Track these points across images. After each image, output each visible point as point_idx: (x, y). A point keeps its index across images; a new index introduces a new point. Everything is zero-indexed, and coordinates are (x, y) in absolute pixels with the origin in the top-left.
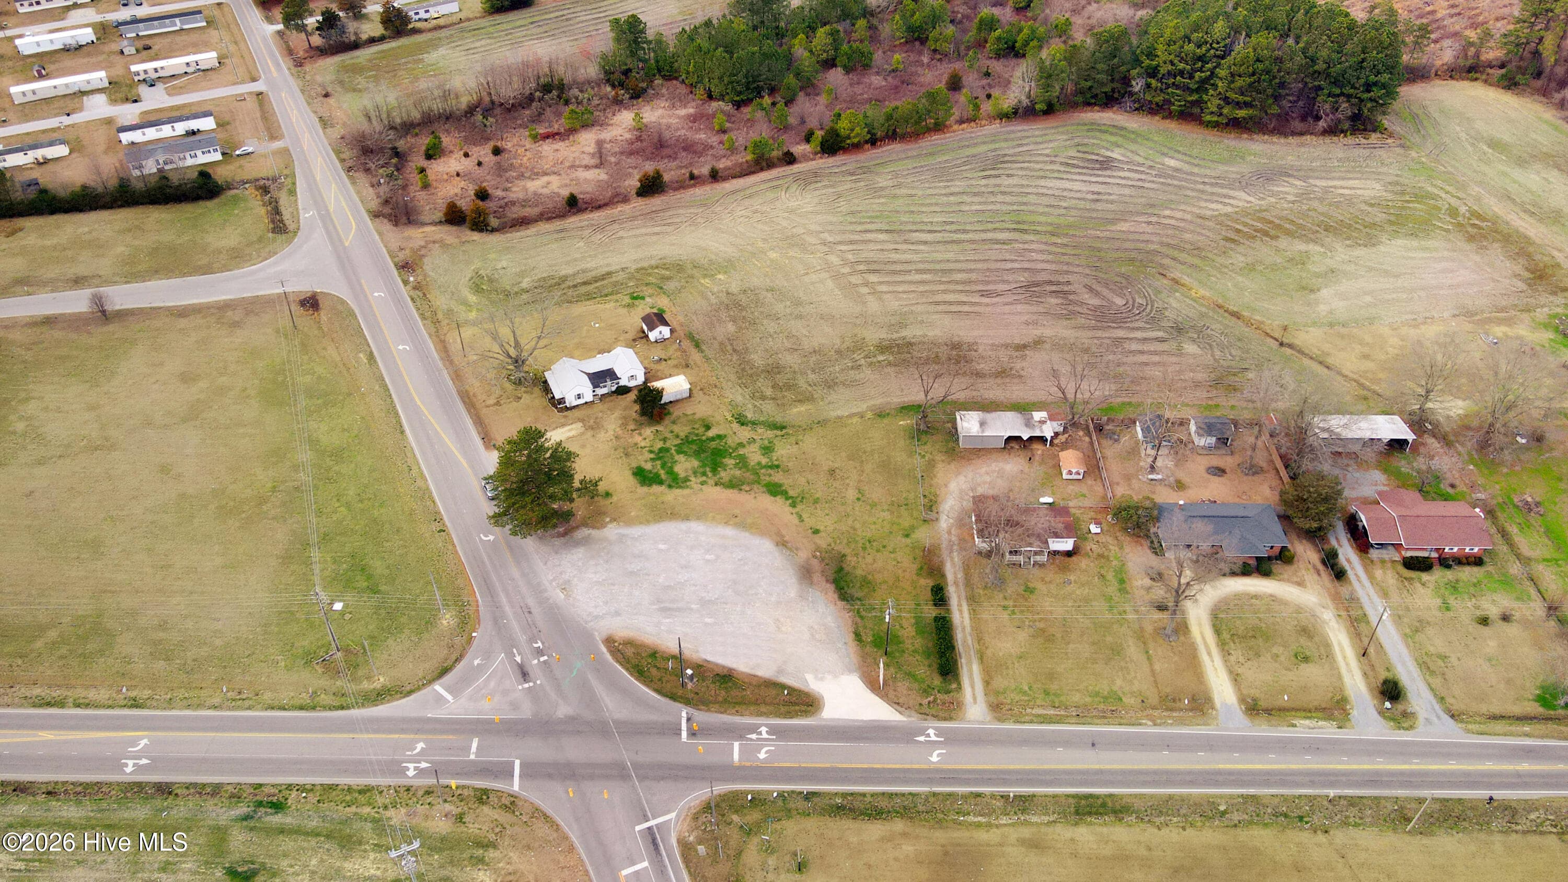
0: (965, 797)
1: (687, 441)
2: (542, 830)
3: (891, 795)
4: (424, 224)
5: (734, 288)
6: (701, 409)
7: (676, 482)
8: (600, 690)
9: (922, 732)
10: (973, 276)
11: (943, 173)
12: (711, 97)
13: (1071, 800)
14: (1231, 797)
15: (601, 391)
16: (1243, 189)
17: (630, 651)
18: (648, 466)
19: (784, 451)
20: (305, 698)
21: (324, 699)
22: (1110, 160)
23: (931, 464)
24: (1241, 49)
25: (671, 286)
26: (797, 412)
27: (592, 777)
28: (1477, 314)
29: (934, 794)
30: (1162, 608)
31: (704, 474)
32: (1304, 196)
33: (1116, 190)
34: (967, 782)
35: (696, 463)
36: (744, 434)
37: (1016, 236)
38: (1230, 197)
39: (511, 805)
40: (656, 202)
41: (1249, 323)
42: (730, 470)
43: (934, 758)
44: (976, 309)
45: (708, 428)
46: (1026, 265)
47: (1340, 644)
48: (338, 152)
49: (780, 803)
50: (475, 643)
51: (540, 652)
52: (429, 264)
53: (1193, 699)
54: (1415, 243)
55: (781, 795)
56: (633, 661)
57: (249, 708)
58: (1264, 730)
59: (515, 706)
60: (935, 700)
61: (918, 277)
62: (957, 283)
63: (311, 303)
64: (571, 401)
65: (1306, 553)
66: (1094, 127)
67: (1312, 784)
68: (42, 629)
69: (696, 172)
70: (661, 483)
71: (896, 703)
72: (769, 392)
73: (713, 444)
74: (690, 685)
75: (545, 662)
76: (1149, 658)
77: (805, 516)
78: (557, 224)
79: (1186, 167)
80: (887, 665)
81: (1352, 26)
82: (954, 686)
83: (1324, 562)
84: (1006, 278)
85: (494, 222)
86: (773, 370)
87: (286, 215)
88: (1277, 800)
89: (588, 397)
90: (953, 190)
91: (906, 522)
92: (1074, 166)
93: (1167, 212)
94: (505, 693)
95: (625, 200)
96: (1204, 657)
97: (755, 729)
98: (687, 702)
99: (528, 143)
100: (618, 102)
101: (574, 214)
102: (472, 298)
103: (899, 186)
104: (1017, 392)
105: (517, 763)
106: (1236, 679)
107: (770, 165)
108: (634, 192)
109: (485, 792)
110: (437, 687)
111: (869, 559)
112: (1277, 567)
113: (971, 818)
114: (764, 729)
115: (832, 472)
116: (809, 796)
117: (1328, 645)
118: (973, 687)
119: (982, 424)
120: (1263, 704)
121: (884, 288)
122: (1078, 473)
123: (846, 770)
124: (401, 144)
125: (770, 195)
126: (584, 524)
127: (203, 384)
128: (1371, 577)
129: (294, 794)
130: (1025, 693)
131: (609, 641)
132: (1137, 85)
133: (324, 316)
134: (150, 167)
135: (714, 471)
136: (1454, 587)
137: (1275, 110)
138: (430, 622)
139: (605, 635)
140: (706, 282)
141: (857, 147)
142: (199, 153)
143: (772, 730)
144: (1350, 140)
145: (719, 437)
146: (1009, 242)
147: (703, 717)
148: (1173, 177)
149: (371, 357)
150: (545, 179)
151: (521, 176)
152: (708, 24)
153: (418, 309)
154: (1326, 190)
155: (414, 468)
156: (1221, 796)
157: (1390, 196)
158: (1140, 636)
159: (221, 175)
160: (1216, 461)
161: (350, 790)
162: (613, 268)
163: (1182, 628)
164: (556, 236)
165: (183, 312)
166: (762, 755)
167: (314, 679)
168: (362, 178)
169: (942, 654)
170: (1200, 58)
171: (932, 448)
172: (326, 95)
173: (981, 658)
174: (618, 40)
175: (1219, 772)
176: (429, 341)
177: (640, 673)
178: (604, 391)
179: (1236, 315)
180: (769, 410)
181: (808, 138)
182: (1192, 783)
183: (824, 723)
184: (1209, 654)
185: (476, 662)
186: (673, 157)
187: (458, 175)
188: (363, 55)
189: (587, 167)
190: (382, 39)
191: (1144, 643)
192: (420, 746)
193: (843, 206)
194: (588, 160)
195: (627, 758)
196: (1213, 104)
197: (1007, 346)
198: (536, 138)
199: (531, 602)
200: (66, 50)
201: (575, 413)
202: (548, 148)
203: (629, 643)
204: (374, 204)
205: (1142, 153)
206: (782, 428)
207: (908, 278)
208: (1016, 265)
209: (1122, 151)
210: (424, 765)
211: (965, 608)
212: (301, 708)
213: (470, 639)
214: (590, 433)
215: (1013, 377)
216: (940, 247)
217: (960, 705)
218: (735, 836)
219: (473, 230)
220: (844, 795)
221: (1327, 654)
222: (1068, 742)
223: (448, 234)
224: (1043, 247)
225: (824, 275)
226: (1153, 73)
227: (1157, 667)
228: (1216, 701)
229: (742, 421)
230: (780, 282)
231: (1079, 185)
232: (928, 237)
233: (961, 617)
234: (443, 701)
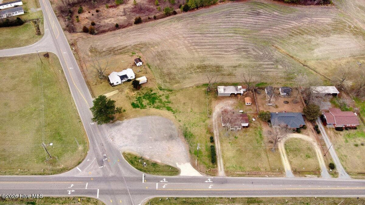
0: (218, 198)
1: (146, 95)
3: (198, 198)
4: (77, 32)
5: (160, 50)
6: (150, 86)
7: (143, 107)
8: (121, 168)
9: (207, 179)
10: (223, 46)
11: (216, 17)
13: (246, 199)
14: (289, 198)
15: (123, 81)
16: (294, 20)
17: (129, 157)
18: (135, 102)
19: (172, 98)
20: (42, 171)
21: (47, 171)
22: (259, 12)
23: (211, 101)
25: (143, 50)
26: (175, 86)
27: (118, 194)
28: (356, 56)
29: (210, 198)
30: (271, 142)
31: (150, 104)
32: (311, 22)
33: (261, 21)
34: (219, 194)
35: (148, 101)
36: (161, 93)
37: (235, 35)
38: (291, 23)
39: (96, 202)
40: (139, 26)
41: (295, 59)
42: (157, 103)
43: (210, 187)
44: (223, 56)
45: (152, 91)
46: (237, 43)
47: (318, 152)
48: (55, 11)
49: (168, 201)
50: (88, 155)
51: (105, 157)
52: (78, 44)
53: (279, 169)
54: (340, 36)
55: (169, 198)
56: (131, 159)
57: (26, 175)
58: (298, 178)
59: (98, 173)
60: (210, 170)
61: (208, 47)
62: (219, 48)
63: (47, 55)
64: (115, 84)
65: (310, 126)
66: (255, 3)
67: (310, 194)
69: (150, 17)
70: (139, 107)
71: (200, 171)
72: (168, 80)
73: (153, 96)
74: (145, 166)
75: (106, 160)
76: (268, 157)
77: (177, 116)
78: (113, 32)
79: (280, 15)
80: (198, 160)
82: (216, 166)
83: (314, 128)
84: (231, 47)
85: (96, 32)
86: (169, 74)
87: (41, 30)
88: (301, 199)
89: (120, 83)
90: (218, 22)
91: (204, 118)
92: (250, 14)
93: (274, 28)
94: (96, 169)
95: (131, 25)
96: (282, 156)
97: (162, 179)
98: (145, 171)
99: (106, 9)
101: (118, 29)
102: (90, 54)
103: (204, 21)
104: (234, 80)
106: (291, 163)
107: (170, 15)
108: (134, 23)
109: (89, 198)
110: (77, 168)
111: (194, 129)
112: (302, 130)
114: (164, 179)
115: (184, 103)
116: (177, 199)
117: (315, 153)
118: (221, 166)
119: (224, 90)
120: (298, 170)
121: (199, 50)
122: (250, 103)
123: (186, 191)
124: (72, 9)
125: (170, 23)
126: (118, 119)
127: (16, 79)
128: (327, 133)
129: (38, 200)
130: (234, 168)
131: (124, 154)
133: (50, 59)
134: (5, 16)
135: (153, 103)
136: (349, 135)
138: (76, 149)
139: (123, 152)
140: (152, 49)
141: (193, 9)
142: (18, 12)
143: (167, 179)
144: (323, 6)
145: (155, 94)
146: (233, 36)
147: (149, 176)
148: (276, 17)
149: (62, 71)
150: (110, 19)
151: (104, 18)
153: (75, 57)
154: (316, 21)
155: (73, 103)
156: (286, 198)
157: (333, 22)
158: (265, 151)
159: (23, 18)
160: (286, 100)
161: (53, 198)
162: (128, 45)
163: (277, 148)
164: (112, 36)
165: (12, 58)
166: (164, 187)
167: (44, 166)
168: (61, 19)
169: (212, 157)
171: (210, 96)
173: (223, 157)
175: (286, 191)
176: (78, 66)
177: (132, 163)
178: (124, 81)
179: (292, 57)
180: (168, 85)
181: (180, 7)
182: (279, 194)
183: (181, 177)
184: (284, 156)
185: (88, 160)
186: (144, 13)
187: (87, 18)
189: (121, 16)
191: (266, 153)
192: (72, 185)
193: (189, 26)
194: (122, 14)
195: (128, 188)
197: (231, 66)
198: (108, 7)
199: (103, 142)
201: (116, 87)
202: (111, 10)
203: (129, 154)
204: (64, 27)
205: (268, 11)
206: (171, 91)
207: (206, 47)
208: (234, 43)
209: (263, 10)
210: (73, 191)
211: (219, 143)
212: (40, 174)
213: (87, 154)
214: (120, 93)
215: (233, 75)
216: (214, 38)
217: (217, 171)
219: (90, 34)
220: (186, 198)
221: (315, 155)
222: (246, 182)
223: (84, 35)
224: (241, 38)
225: (183, 46)
227: (270, 160)
228: (286, 170)
229: (161, 89)
230: (172, 49)
231: (251, 20)
232: (211, 35)
233: (218, 146)
234: (79, 172)
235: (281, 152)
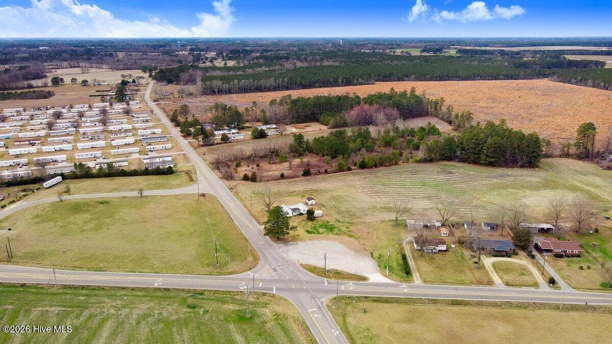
0: (416, 299)
1: (322, 225)
2: (283, 301)
3: (392, 298)
4: (236, 180)
5: (334, 195)
6: (326, 219)
7: (319, 233)
8: (299, 274)
9: (401, 285)
10: (410, 195)
11: (399, 173)
12: (323, 156)
13: (450, 301)
14: (502, 302)
16: (495, 178)
17: (308, 267)
18: (310, 230)
19: (352, 228)
20: (207, 273)
21: (213, 273)
22: (452, 172)
23: (399, 232)
24: (490, 140)
29: (406, 298)
30: (477, 263)
31: (328, 232)
32: (515, 180)
33: (454, 178)
34: (417, 296)
35: (325, 230)
36: (340, 224)
37: (423, 187)
38: (491, 180)
39: (273, 296)
40: (308, 178)
41: (499, 206)
42: (336, 231)
43: (405, 291)
44: (411, 201)
45: (328, 223)
46: (427, 193)
47: (535, 272)
48: (209, 166)
49: (357, 298)
50: (259, 263)
51: (280, 266)
52: (238, 188)
53: (488, 282)
54: (552, 191)
55: (357, 296)
56: (309, 269)
57: (191, 274)
58: (512, 289)
59: (273, 276)
60: (405, 279)
61: (392, 194)
62: (405, 196)
63: (204, 195)
65: (522, 253)
66: (446, 165)
67: (528, 300)
68: (128, 257)
69: (320, 171)
70: (314, 233)
71: (393, 280)
72: (347, 216)
73: (330, 226)
74: (327, 274)
75: (281, 268)
76: (473, 273)
77: (360, 241)
78: (278, 181)
79: (476, 174)
80: (389, 272)
81: (524, 135)
82: (410, 277)
83: (528, 255)
84: (420, 195)
85: (258, 180)
86: (348, 212)
87: (194, 178)
88: (516, 303)
89: (291, 215)
90: (402, 177)
92: (440, 173)
93: (471, 183)
94: (270, 274)
95: (298, 177)
96: (490, 273)
97: (348, 283)
98: (327, 277)
99: (267, 165)
100: (295, 157)
101: (283, 179)
102: (252, 195)
103: (385, 176)
105: (274, 288)
106: (501, 278)
107: (344, 171)
108: (301, 175)
109: (265, 293)
110: (249, 272)
112: (512, 255)
113: (418, 304)
114: (351, 283)
115: (368, 233)
116: (366, 297)
117: (531, 272)
118: (416, 277)
119: (415, 222)
120: (511, 283)
121: (382, 196)
122: (446, 234)
123: (377, 292)
124: (229, 163)
125: (344, 177)
126: (291, 241)
127: (171, 210)
128: (544, 259)
129: (206, 292)
131: (301, 264)
132: (458, 153)
133: (207, 198)
135: (331, 231)
136: (571, 261)
137: (503, 159)
138: (245, 259)
139: (299, 263)
140: (325, 193)
141: (371, 167)
142: (167, 165)
143: (354, 284)
144: (529, 169)
145: (332, 225)
146: (421, 188)
147: (332, 280)
148: (472, 176)
149: (223, 206)
150: (273, 172)
151: (266, 171)
152: (323, 137)
153: (236, 197)
154: (522, 180)
155: (238, 228)
156: (498, 301)
157: (542, 181)
158: (470, 269)
159: (174, 169)
160: (491, 234)
161: (223, 291)
162: (296, 190)
163: (483, 267)
164: (277, 184)
165: (165, 196)
167: (211, 269)
168: (217, 172)
169: (406, 270)
170: (478, 144)
171: (400, 229)
172: (204, 154)
173: (419, 271)
174: (295, 140)
175: (497, 296)
177: (311, 271)
178: (296, 214)
179: (495, 204)
180: (347, 219)
181: (355, 165)
182: (489, 298)
183: (370, 283)
184: (492, 272)
185: (260, 267)
186: (313, 168)
187: (246, 170)
188: (215, 147)
189: (286, 170)
190: (220, 143)
192: (244, 283)
193: (367, 179)
194: (286, 168)
195: (309, 288)
196: (483, 157)
197: (422, 209)
198: (270, 163)
199: (276, 256)
200: (126, 145)
202: (273, 166)
203: (307, 265)
204: (221, 176)
205: (461, 171)
206: (352, 223)
207: (389, 195)
208: (423, 193)
209: (455, 170)
210: (246, 287)
211: (413, 261)
212: (207, 275)
216: (399, 189)
217: (413, 281)
218: (344, 305)
219: (252, 182)
220: (378, 297)
221: (531, 274)
222: (448, 289)
223: (245, 183)
224: (431, 189)
225: (362, 193)
226: (463, 149)
227: (476, 275)
228: (495, 282)
229: (339, 221)
230: (348, 194)
231: (442, 177)
232: (395, 186)
233: (411, 263)
234: (250, 274)
235: (489, 270)
